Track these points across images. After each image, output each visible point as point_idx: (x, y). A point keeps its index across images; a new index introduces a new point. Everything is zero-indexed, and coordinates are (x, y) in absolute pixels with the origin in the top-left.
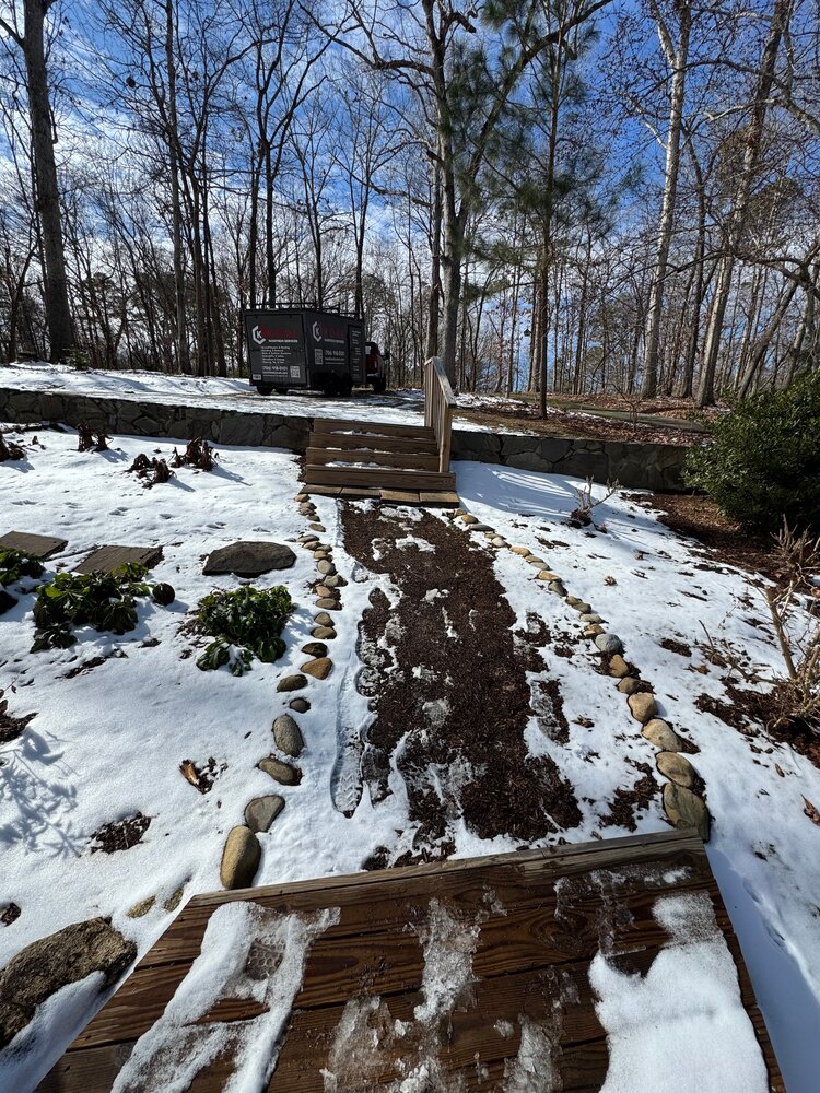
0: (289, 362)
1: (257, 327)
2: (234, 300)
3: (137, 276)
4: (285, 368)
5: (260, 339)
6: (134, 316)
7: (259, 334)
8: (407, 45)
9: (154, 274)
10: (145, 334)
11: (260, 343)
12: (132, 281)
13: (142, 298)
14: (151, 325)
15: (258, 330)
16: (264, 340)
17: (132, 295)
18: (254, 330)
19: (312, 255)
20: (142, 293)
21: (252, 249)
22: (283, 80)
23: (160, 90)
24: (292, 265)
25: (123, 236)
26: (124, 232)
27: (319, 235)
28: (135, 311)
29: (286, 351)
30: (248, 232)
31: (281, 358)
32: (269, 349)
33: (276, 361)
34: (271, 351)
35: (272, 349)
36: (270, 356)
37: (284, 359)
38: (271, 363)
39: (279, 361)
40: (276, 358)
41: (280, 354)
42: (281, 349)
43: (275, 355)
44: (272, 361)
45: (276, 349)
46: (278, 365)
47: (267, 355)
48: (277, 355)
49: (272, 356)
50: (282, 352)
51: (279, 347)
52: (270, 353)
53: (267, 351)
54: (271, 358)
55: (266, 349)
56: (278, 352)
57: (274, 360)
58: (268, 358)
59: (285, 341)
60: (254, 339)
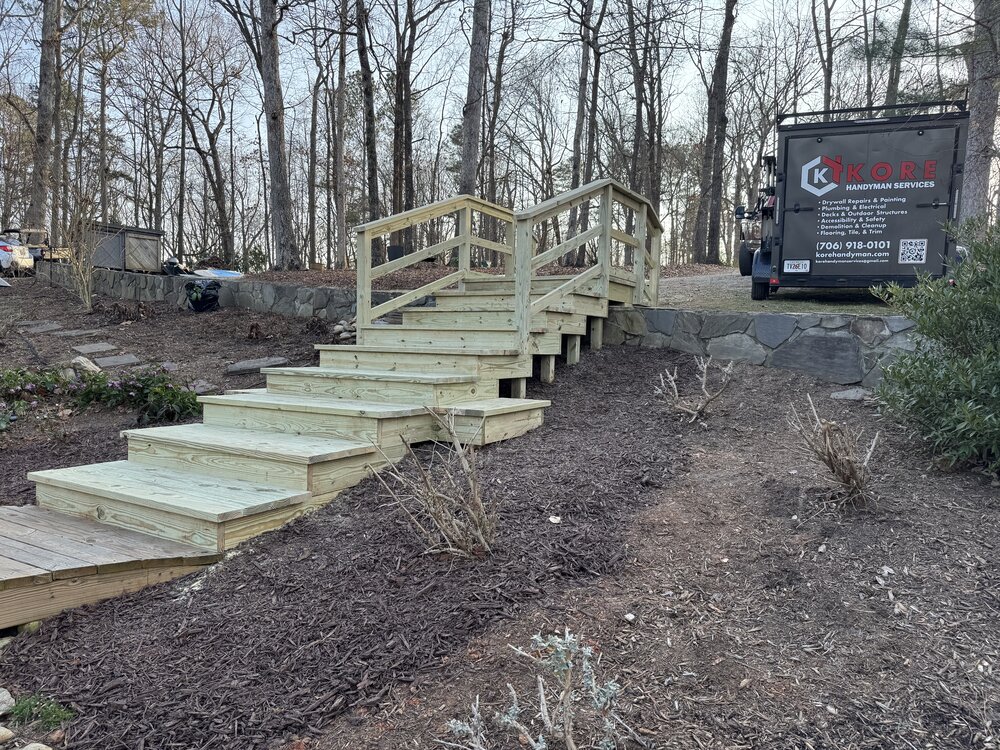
0: (894, 232)
1: (817, 161)
4: (882, 245)
5: (820, 185)
7: (819, 176)
11: (819, 193)
15: (820, 167)
16: (833, 186)
18: (805, 169)
29: (891, 206)
31: (875, 223)
32: (843, 205)
33: (860, 230)
34: (848, 209)
35: (851, 205)
36: (843, 220)
37: (884, 226)
38: (843, 234)
39: (867, 229)
40: (860, 224)
41: (875, 215)
42: (879, 203)
43: (858, 217)
44: (846, 230)
45: (865, 204)
46: (865, 239)
47: (834, 218)
48: (864, 217)
49: (848, 220)
50: (881, 210)
51: (875, 200)
52: (846, 212)
53: (838, 208)
54: (846, 224)
55: (835, 206)
56: (870, 210)
57: (854, 228)
58: (837, 224)
59: (896, 186)
60: (805, 185)
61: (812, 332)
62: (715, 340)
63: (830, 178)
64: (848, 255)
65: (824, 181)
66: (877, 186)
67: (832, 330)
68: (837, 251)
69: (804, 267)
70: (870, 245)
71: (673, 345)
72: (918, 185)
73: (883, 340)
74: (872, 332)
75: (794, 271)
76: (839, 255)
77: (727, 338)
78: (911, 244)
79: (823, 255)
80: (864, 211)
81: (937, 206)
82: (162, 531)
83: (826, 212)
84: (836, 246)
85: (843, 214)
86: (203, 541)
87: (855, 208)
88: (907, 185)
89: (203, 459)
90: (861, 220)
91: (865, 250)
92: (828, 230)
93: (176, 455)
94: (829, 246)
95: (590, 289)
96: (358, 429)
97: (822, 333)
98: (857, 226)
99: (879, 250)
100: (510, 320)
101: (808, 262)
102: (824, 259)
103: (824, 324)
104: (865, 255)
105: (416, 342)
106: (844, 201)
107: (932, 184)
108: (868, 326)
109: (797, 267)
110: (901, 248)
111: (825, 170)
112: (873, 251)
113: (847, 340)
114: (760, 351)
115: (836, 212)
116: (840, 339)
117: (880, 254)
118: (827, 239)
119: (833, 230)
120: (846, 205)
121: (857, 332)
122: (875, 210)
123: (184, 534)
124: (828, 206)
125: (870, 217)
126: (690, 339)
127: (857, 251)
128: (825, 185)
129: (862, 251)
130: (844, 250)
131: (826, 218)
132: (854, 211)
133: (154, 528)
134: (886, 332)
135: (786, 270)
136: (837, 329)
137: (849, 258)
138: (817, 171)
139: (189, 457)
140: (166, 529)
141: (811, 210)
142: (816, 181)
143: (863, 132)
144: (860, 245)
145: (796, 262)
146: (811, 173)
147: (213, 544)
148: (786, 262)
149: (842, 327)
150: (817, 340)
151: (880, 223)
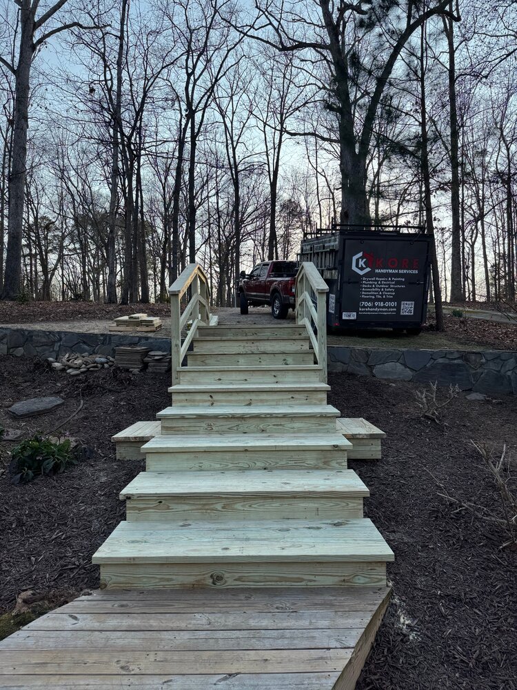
0: (399, 297)
1: (360, 254)
2: (160, 231)
3: (76, 219)
4: (392, 304)
5: (362, 269)
6: (70, 250)
7: (361, 263)
8: (313, 24)
9: (90, 214)
10: (78, 265)
11: (361, 273)
12: (71, 222)
13: (79, 236)
14: (84, 258)
15: (362, 258)
16: (368, 269)
17: (71, 233)
18: (355, 258)
19: (232, 190)
20: (79, 231)
21: (178, 188)
22: (208, 61)
23: (109, 82)
24: (213, 199)
25: (68, 188)
26: (70, 183)
27: (237, 172)
28: (72, 246)
29: (398, 283)
30: (174, 174)
31: (389, 292)
32: (374, 281)
33: (382, 295)
34: (376, 283)
35: (378, 281)
36: (374, 290)
37: (394, 293)
38: (373, 297)
39: (386, 295)
40: (382, 292)
41: (389, 287)
42: (392, 281)
43: (381, 288)
44: (375, 295)
45: (385, 281)
46: (384, 300)
47: (369, 288)
48: (384, 288)
49: (376, 289)
50: (392, 284)
51: (390, 279)
52: (375, 285)
53: (371, 283)
54: (375, 291)
55: (369, 281)
56: (387, 284)
57: (379, 294)
58: (370, 291)
59: (400, 271)
60: (354, 268)
61: (441, 361)
62: (378, 366)
63: (367, 264)
64: (376, 309)
65: (364, 266)
66: (390, 271)
67: (452, 359)
68: (370, 307)
69: (353, 316)
70: (387, 304)
71: (350, 370)
72: (410, 272)
73: (482, 364)
74: (475, 361)
75: (348, 318)
76: (372, 309)
77: (386, 365)
78: (406, 304)
79: (363, 309)
80: (384, 284)
81: (419, 284)
82: (310, 581)
83: (365, 284)
84: (370, 304)
85: (374, 286)
86: (367, 580)
87: (379, 283)
88: (405, 271)
89: (238, 506)
90: (382, 290)
91: (384, 307)
92: (366, 295)
93: (200, 507)
94: (366, 304)
95: (300, 334)
96: (326, 460)
97: (447, 361)
98: (380, 293)
99: (391, 307)
100: (285, 360)
101: (355, 313)
102: (363, 312)
103: (448, 356)
104: (384, 310)
105: (233, 380)
106: (374, 279)
107: (417, 272)
108: (473, 357)
109: (349, 316)
110: (402, 306)
111: (365, 260)
112: (388, 307)
113: (463, 365)
114: (409, 373)
115: (370, 284)
116: (458, 365)
117: (392, 310)
118: (365, 300)
119: (369, 295)
120: (375, 281)
121: (467, 360)
122: (389, 284)
123: (343, 578)
124: (366, 281)
125: (387, 288)
126: (361, 366)
127: (380, 307)
128: (365, 268)
129: (383, 307)
130: (374, 307)
131: (365, 288)
132: (379, 285)
133: (302, 580)
134: (484, 360)
135: (344, 318)
136: (455, 359)
137: (376, 312)
138: (360, 260)
139: (219, 507)
140: (317, 578)
141: (358, 282)
142: (360, 266)
143: (381, 240)
144: (382, 304)
145: (349, 313)
146: (357, 261)
147: (381, 580)
148: (344, 313)
149: (458, 358)
150: (445, 366)
151: (392, 292)
